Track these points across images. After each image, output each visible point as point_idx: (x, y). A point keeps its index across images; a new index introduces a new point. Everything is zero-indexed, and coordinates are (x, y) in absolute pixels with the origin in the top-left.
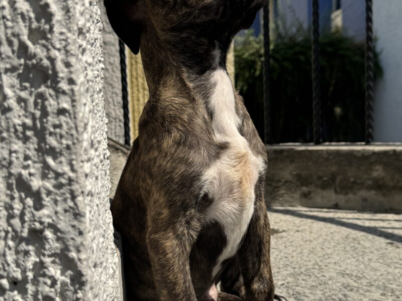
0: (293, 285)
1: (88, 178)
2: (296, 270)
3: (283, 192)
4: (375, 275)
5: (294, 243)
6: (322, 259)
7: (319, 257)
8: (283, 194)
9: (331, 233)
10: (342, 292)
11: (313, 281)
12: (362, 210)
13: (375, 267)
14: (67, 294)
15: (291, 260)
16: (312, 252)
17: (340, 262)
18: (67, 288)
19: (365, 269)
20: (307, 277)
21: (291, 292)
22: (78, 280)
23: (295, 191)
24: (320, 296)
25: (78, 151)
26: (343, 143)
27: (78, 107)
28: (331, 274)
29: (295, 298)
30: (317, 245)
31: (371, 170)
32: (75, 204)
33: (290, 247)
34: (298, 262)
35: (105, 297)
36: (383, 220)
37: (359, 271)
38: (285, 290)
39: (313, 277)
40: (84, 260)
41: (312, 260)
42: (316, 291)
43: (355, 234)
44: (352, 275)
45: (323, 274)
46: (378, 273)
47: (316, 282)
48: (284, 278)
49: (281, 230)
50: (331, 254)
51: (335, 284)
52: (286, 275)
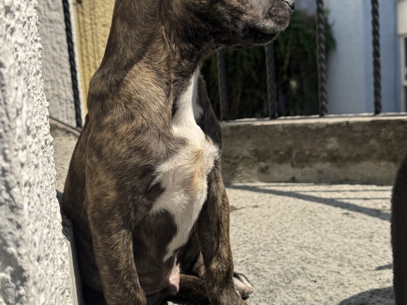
0: (252, 262)
1: (24, 167)
2: (256, 246)
3: (241, 168)
4: (332, 246)
5: (252, 219)
6: (280, 233)
7: (278, 232)
8: (241, 170)
9: (289, 207)
10: (300, 266)
11: (271, 256)
12: (318, 182)
13: (332, 238)
14: (8, 292)
15: (250, 236)
16: (271, 227)
17: (297, 235)
18: (8, 284)
19: (322, 241)
20: (266, 252)
21: (250, 268)
22: (19, 276)
23: (253, 167)
24: (279, 271)
25: (11, 139)
26: (298, 117)
27: (8, 92)
28: (289, 248)
29: (255, 274)
30: (275, 220)
31: (326, 142)
32: (11, 196)
33: (250, 224)
34: (257, 238)
35: (53, 289)
36: (338, 191)
37: (316, 243)
38: (244, 267)
39: (271, 252)
40: (25, 255)
41: (270, 235)
42: (274, 265)
43: (312, 206)
44: (310, 248)
45: (281, 248)
46: (335, 244)
47: (275, 257)
48: (243, 254)
49: (239, 207)
50: (289, 228)
51: (294, 258)
52: (245, 252)
